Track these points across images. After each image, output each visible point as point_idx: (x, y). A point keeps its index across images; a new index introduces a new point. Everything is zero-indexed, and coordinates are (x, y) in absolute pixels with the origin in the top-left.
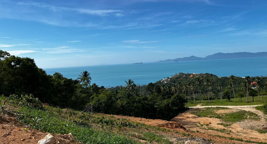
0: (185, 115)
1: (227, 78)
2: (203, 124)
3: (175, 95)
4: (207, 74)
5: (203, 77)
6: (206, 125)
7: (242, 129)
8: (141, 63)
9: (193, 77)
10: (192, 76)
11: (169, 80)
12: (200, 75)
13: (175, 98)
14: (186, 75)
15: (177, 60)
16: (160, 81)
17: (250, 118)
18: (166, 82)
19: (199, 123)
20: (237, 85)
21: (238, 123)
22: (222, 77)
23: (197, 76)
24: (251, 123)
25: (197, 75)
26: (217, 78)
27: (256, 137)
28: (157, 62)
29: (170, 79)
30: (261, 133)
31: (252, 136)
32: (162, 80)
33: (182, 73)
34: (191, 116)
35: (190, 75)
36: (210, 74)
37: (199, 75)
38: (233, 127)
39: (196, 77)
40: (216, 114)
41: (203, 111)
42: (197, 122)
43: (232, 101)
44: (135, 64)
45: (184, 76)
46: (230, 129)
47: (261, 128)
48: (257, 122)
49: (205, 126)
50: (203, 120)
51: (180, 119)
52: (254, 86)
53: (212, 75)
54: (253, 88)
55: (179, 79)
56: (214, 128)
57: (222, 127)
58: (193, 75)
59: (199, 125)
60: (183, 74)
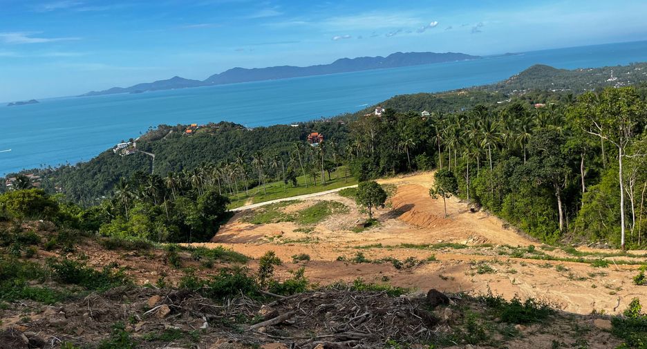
0: (231, 226)
1: (263, 129)
4: (222, 123)
5: (214, 131)
6: (279, 237)
8: (34, 101)
9: (193, 133)
10: (190, 131)
11: (134, 145)
12: (208, 126)
14: (175, 129)
15: (138, 89)
16: (110, 152)
17: (335, 212)
18: (127, 153)
19: (266, 237)
20: (284, 143)
21: (322, 223)
22: (254, 129)
23: (202, 131)
24: (340, 220)
25: (201, 127)
26: (244, 131)
27: (353, 240)
28: (83, 95)
29: (137, 142)
30: (357, 232)
31: (349, 240)
32: (116, 147)
33: (165, 126)
34: (243, 226)
35: (184, 129)
36: (229, 124)
37: (205, 127)
38: (318, 231)
39: (199, 131)
40: (285, 214)
42: (259, 236)
44: (11, 104)
45: (171, 132)
46: (315, 235)
47: (355, 224)
48: (346, 216)
50: (267, 229)
51: (229, 236)
52: (314, 140)
53: (233, 125)
54: (312, 145)
55: (160, 142)
56: (292, 239)
58: (192, 128)
59: (265, 239)
60: (168, 128)
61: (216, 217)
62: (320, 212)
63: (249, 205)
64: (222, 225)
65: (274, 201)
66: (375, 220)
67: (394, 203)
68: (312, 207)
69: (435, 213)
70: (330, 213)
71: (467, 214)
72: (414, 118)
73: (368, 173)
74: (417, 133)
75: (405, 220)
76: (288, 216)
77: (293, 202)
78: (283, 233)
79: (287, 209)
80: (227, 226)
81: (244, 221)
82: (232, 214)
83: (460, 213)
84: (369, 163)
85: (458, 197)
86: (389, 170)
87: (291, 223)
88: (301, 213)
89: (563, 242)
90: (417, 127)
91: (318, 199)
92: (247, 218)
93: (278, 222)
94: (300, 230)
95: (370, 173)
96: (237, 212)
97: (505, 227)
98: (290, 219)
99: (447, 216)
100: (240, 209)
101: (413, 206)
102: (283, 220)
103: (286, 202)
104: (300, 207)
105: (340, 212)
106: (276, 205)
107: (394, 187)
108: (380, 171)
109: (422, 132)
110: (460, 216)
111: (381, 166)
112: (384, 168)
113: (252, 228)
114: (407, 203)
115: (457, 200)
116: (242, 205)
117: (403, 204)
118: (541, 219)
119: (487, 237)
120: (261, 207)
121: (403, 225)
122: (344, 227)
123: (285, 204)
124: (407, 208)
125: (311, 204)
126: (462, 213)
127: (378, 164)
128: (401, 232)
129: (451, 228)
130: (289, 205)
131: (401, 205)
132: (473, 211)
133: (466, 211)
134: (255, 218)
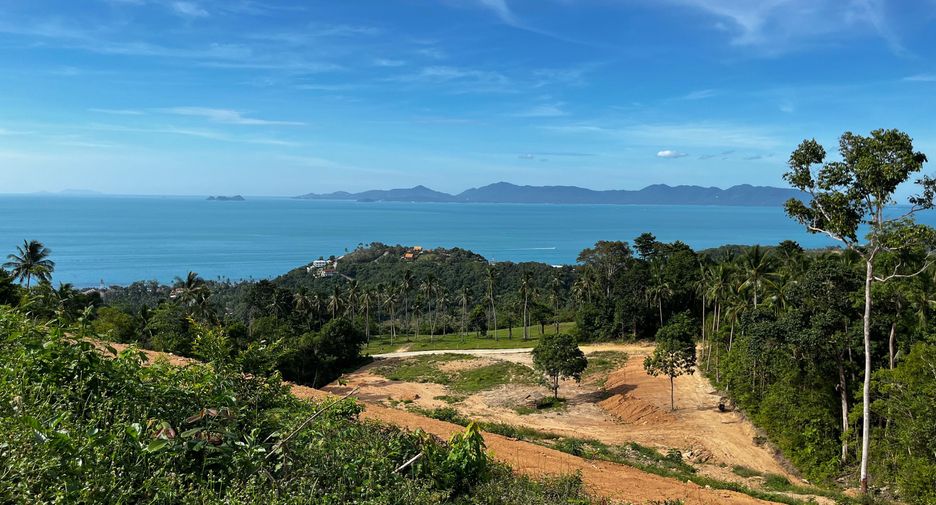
1: (511, 265)
2: (398, 400)
3: (334, 321)
4: (455, 250)
5: (443, 259)
7: (485, 407)
8: (239, 198)
9: (414, 259)
10: (411, 256)
11: (335, 265)
12: (436, 252)
13: (333, 329)
14: (392, 251)
16: (303, 270)
18: (323, 274)
19: (390, 399)
21: (484, 393)
22: (498, 263)
23: (426, 257)
25: (426, 252)
26: (484, 265)
29: (340, 261)
30: (521, 414)
32: (312, 264)
33: (381, 245)
34: (373, 379)
35: (404, 251)
36: (464, 252)
37: (432, 252)
38: (468, 403)
39: (421, 258)
41: (409, 364)
42: (382, 397)
43: (491, 338)
44: (212, 198)
45: (386, 254)
49: (402, 406)
53: (470, 254)
55: (369, 265)
57: (443, 405)
58: (416, 253)
60: (383, 248)
61: (335, 358)
62: (493, 376)
63: (401, 353)
64: (345, 373)
65: (436, 352)
66: (564, 400)
67: (609, 381)
68: (483, 369)
69: (657, 403)
70: (506, 382)
71: (710, 412)
72: (681, 253)
73: (592, 331)
74: (680, 276)
75: (606, 407)
76: (444, 375)
77: (461, 356)
78: (417, 397)
79: (447, 365)
80: (353, 375)
81: (378, 373)
82: (368, 361)
83: (699, 409)
84: (596, 315)
85: (714, 384)
86: (626, 330)
87: (442, 386)
88: (463, 373)
89: (841, 482)
90: (682, 267)
91: (499, 357)
92: (384, 369)
93: (425, 381)
94: (443, 398)
95: (597, 331)
96: (379, 359)
97: (759, 441)
98: (444, 380)
99: (674, 410)
100: (384, 356)
101: (635, 387)
102: (432, 380)
103: (453, 355)
104: (468, 365)
105: (523, 382)
106: (438, 357)
107: (624, 357)
108: (612, 330)
109: (688, 276)
110: (697, 413)
111: (616, 322)
112: (619, 326)
113: (383, 383)
114: (627, 383)
115: (711, 389)
116: (393, 351)
117: (620, 384)
118: (808, 433)
119: (716, 453)
120: (415, 357)
121: (599, 414)
122: (507, 405)
123: (449, 357)
124: (623, 390)
125: (485, 363)
126: (704, 409)
127: (611, 319)
128: (589, 423)
129: (670, 429)
130: (453, 360)
131: (617, 385)
132: (722, 409)
133: (711, 408)
134: (396, 372)
